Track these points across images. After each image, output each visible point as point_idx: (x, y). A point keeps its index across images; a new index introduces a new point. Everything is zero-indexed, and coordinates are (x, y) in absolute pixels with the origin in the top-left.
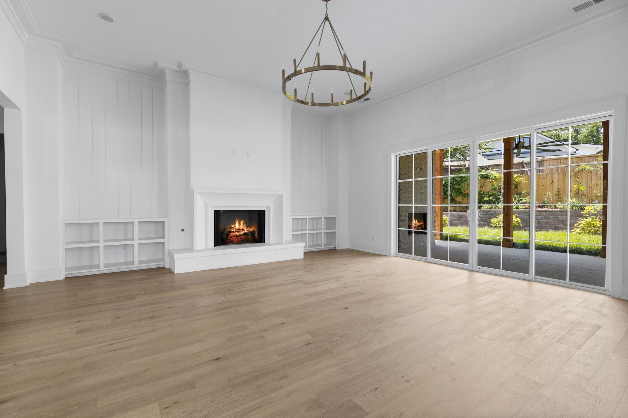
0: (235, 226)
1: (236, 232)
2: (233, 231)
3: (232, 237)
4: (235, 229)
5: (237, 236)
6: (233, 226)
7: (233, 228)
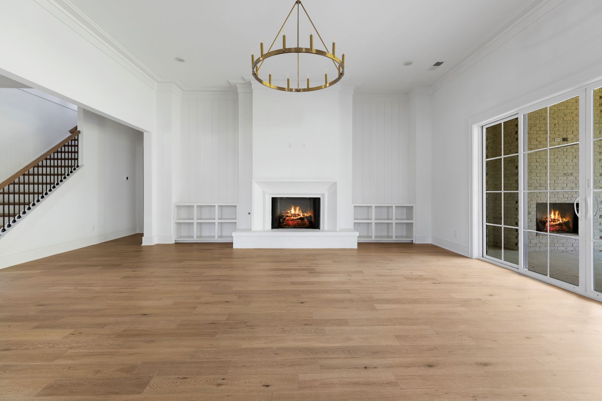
0: (291, 212)
1: (291, 216)
2: (290, 216)
3: (288, 220)
4: (291, 214)
5: (293, 220)
6: (289, 212)
7: (289, 213)
